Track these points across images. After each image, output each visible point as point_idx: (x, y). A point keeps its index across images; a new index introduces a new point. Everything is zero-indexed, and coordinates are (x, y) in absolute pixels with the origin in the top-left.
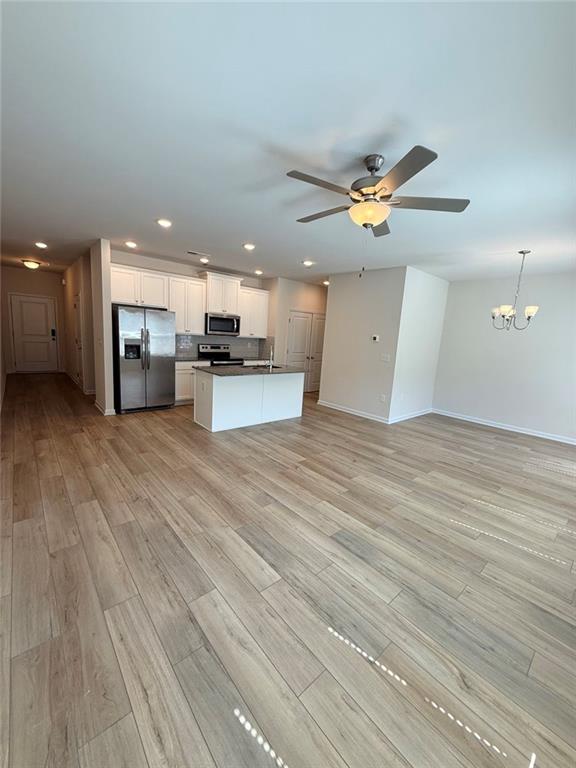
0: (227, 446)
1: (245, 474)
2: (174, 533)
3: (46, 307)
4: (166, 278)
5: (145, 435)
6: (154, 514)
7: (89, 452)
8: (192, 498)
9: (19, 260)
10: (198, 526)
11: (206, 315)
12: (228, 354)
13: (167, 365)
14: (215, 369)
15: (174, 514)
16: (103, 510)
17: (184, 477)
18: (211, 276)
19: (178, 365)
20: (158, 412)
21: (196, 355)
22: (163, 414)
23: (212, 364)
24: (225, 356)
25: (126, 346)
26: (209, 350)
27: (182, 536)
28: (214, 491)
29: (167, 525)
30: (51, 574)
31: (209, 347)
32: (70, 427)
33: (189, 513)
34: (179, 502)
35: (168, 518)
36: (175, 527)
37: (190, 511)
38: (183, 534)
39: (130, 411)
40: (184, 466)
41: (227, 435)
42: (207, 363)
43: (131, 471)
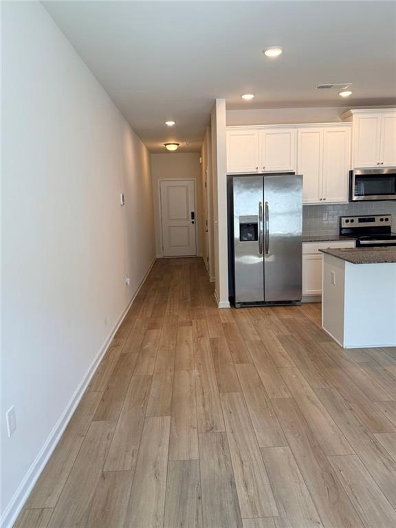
0: (360, 374)
1: (379, 432)
2: (236, 501)
3: (187, 189)
4: (293, 131)
5: (252, 339)
6: (222, 457)
7: (187, 352)
8: (280, 450)
9: (162, 145)
10: (273, 503)
11: (351, 172)
12: (389, 228)
13: (291, 249)
14: (362, 253)
15: (246, 469)
16: (171, 432)
17: (281, 413)
18: (358, 115)
19: (306, 247)
20: (278, 308)
21: (336, 232)
22: (284, 313)
23: (358, 245)
24: (384, 232)
25: (242, 226)
26: (357, 224)
27: (245, 509)
28: (316, 448)
29: (232, 483)
30: (92, 500)
31: (356, 220)
32: (183, 318)
33: (268, 474)
34: (261, 450)
35: (237, 473)
36: (241, 490)
37: (272, 471)
38: (247, 507)
39: (245, 305)
40: (286, 396)
41: (367, 356)
42: (351, 244)
43: (219, 386)
